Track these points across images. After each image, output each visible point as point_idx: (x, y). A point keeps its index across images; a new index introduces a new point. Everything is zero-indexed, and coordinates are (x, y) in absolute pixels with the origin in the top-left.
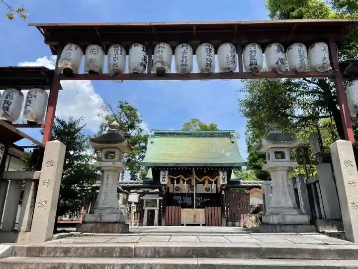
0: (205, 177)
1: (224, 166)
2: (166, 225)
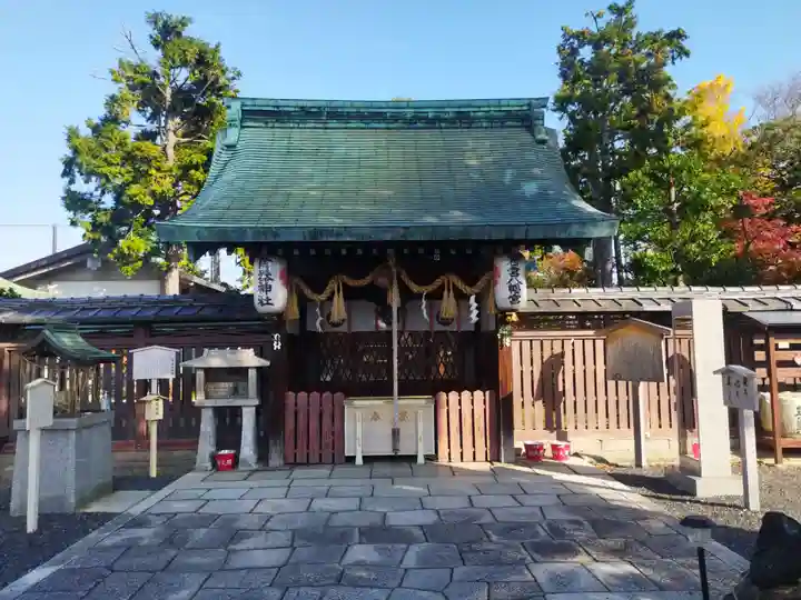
1: (519, 235)
2: (286, 464)
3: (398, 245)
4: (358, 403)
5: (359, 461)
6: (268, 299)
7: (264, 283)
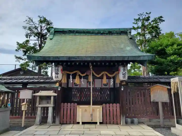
0: (103, 73)
1: (126, 59)
2: (60, 123)
3: (92, 62)
4: (81, 106)
5: (81, 123)
6: (57, 76)
7: (57, 72)
